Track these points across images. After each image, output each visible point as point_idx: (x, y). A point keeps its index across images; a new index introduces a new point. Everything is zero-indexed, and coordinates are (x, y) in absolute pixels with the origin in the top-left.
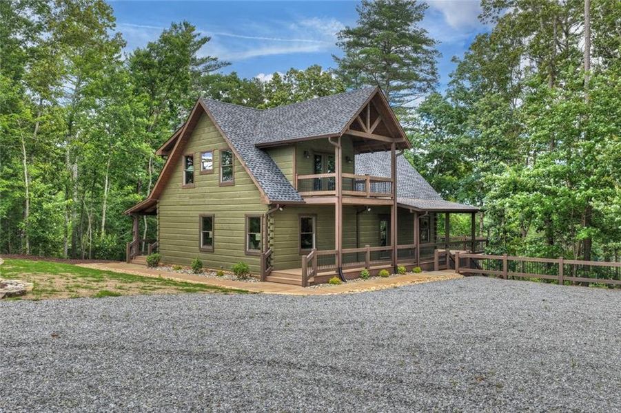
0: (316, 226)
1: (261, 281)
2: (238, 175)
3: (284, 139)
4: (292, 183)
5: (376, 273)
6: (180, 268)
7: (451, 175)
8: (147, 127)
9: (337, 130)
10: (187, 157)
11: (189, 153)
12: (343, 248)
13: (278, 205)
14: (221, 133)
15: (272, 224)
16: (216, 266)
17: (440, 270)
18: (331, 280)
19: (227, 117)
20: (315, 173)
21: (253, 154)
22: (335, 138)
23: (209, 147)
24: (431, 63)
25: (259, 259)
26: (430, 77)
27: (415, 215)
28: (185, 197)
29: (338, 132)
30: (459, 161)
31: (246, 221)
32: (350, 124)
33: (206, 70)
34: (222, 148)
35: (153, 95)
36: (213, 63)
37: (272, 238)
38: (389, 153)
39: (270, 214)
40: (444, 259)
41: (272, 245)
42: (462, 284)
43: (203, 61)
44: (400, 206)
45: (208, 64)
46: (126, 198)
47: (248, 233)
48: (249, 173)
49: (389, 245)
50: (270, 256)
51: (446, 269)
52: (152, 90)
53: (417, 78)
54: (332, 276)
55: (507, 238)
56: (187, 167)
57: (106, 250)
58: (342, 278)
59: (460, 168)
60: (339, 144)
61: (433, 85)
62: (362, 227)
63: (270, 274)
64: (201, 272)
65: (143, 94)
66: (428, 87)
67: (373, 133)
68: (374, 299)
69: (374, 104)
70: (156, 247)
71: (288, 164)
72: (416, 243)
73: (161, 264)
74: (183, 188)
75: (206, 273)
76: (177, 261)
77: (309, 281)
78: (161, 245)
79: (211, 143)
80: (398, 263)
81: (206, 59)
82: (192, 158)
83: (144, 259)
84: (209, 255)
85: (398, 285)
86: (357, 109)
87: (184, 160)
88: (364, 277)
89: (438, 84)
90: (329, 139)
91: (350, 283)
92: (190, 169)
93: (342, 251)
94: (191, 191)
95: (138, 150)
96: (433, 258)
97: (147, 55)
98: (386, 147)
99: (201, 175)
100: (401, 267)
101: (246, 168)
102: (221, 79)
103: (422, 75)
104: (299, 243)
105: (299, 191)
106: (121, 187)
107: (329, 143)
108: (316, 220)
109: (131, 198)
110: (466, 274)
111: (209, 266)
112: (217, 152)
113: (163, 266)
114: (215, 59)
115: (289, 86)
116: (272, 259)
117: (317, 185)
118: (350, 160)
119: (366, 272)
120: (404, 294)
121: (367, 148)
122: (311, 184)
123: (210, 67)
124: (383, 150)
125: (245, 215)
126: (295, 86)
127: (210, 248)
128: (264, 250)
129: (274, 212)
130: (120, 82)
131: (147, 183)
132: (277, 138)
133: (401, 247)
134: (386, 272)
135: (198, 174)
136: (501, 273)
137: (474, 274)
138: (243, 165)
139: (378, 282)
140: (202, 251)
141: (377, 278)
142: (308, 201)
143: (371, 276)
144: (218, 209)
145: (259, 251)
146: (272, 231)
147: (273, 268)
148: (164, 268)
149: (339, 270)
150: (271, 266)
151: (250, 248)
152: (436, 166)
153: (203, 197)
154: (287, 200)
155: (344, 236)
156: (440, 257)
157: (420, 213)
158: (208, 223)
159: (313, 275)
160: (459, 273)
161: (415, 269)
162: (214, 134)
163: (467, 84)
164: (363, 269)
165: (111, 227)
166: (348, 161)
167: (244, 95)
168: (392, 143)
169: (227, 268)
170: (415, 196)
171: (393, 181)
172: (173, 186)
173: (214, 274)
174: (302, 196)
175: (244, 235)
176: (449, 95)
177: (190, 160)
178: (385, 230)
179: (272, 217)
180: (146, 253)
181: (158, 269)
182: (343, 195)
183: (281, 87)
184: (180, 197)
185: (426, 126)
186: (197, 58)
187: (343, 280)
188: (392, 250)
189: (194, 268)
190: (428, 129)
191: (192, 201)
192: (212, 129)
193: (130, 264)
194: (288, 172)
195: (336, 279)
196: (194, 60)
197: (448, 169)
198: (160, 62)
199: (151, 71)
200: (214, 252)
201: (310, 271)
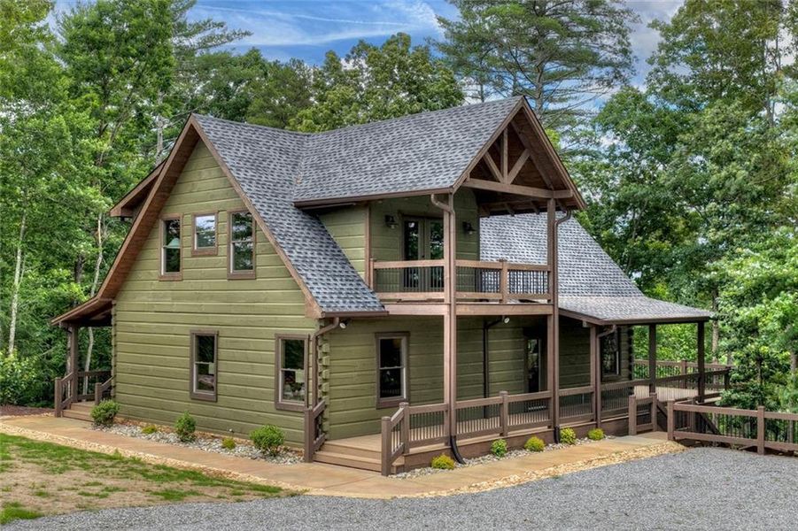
0: (408, 355)
1: (305, 461)
2: (261, 260)
3: (349, 195)
4: (362, 275)
5: (520, 444)
6: (153, 430)
7: (660, 238)
8: (95, 155)
9: (447, 180)
10: (168, 223)
11: (172, 213)
12: (459, 397)
13: (337, 320)
14: (232, 181)
15: (326, 354)
16: (221, 429)
17: (638, 433)
18: (436, 461)
19: (242, 150)
20: (407, 258)
21: (292, 223)
22: (443, 196)
23: (208, 205)
24: (619, 31)
25: (301, 419)
26: (619, 58)
27: (593, 332)
28: (164, 296)
29: (448, 184)
30: (673, 213)
31: (277, 347)
32: (471, 168)
33: (204, 45)
34: (233, 209)
35: (105, 97)
36: (218, 31)
37: (325, 380)
38: (544, 216)
39: (322, 335)
40: (646, 412)
41: (325, 393)
42: (681, 469)
43: (199, 28)
44: (565, 314)
45: (207, 33)
46: (56, 290)
47: (281, 370)
48: (283, 257)
49: (545, 389)
50: (322, 413)
51: (651, 430)
52: (103, 88)
53: (594, 60)
54: (437, 453)
55: (762, 371)
56: (168, 242)
57: (16, 387)
58: (456, 455)
59: (676, 227)
60: (450, 207)
61: (625, 73)
62: (492, 352)
63: (321, 447)
64: (193, 439)
65: (88, 95)
66: (616, 77)
67: (513, 183)
68: (516, 509)
69: (517, 129)
70: (110, 388)
71: (356, 239)
72: (594, 384)
73: (120, 419)
74: (161, 279)
75: (202, 442)
76: (149, 417)
77: (396, 463)
78: (120, 387)
79: (213, 198)
80: (561, 422)
81: (205, 24)
82: (177, 226)
83: (87, 409)
84: (208, 407)
85: (561, 471)
86: (483, 141)
87: (161, 226)
88: (498, 453)
89: (634, 73)
90: (432, 197)
91: (473, 466)
92: (174, 244)
93: (456, 405)
94: (175, 285)
95: (80, 198)
96: (627, 410)
97: (95, 25)
98: (537, 206)
99: (193, 256)
100: (567, 430)
101: (278, 249)
102: (233, 62)
103: (605, 55)
104: (376, 385)
105: (376, 290)
106: (46, 267)
107: (433, 205)
108: (408, 342)
109: (64, 290)
110: (689, 443)
111: (209, 427)
112: (224, 216)
113: (123, 423)
114: (221, 25)
115: (355, 75)
116: (326, 419)
117: (409, 281)
118: (471, 229)
119: (503, 443)
120: (572, 494)
121: (503, 206)
122: (398, 277)
123: (211, 38)
124: (531, 211)
125: (276, 334)
126: (366, 75)
127: (211, 393)
128: (311, 403)
129: (330, 333)
130: (45, 74)
131: (94, 258)
132: (336, 191)
133: (567, 392)
134: (537, 441)
135: (189, 254)
136: (753, 442)
137: (703, 444)
138: (272, 242)
139: (524, 464)
140: (195, 398)
141: (522, 454)
142: (393, 309)
143: (510, 449)
144: (226, 322)
145: (302, 404)
146: (326, 367)
147: (326, 437)
148: (125, 429)
149: (451, 440)
150: (323, 432)
151: (285, 397)
152: (631, 222)
153: (198, 299)
154: (353, 309)
155: (459, 370)
156: (639, 408)
157: (602, 328)
158: (206, 347)
159: (403, 451)
160: (674, 439)
161: (593, 433)
162: (217, 182)
163: (683, 71)
164: (496, 436)
165: (26, 337)
166: (468, 229)
167: (275, 91)
168: (550, 199)
169: (242, 433)
170: (593, 290)
171: (551, 271)
172: (142, 275)
173: (217, 444)
174: (381, 300)
175: (272, 372)
176: (652, 90)
177: (173, 229)
178: (536, 351)
179: (326, 341)
180: (90, 399)
181: (114, 430)
182: (458, 300)
183: (341, 79)
184: (155, 296)
185: (613, 148)
186: (188, 22)
187: (459, 461)
188: (549, 398)
189: (180, 432)
190: (617, 153)
191: (177, 305)
192: (214, 172)
193: (61, 420)
194: (355, 255)
195: (445, 459)
196: (181, 27)
197: (654, 229)
198: (119, 36)
199: (102, 51)
200: (216, 401)
201: (396, 444)
